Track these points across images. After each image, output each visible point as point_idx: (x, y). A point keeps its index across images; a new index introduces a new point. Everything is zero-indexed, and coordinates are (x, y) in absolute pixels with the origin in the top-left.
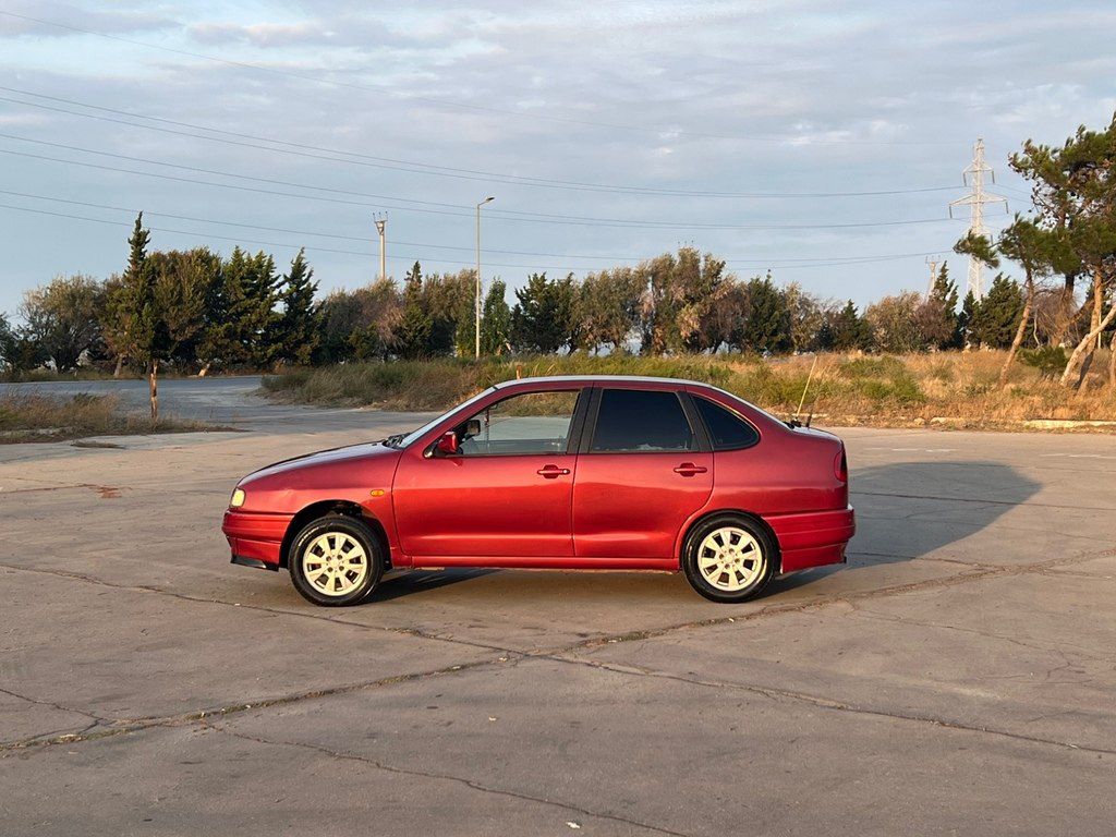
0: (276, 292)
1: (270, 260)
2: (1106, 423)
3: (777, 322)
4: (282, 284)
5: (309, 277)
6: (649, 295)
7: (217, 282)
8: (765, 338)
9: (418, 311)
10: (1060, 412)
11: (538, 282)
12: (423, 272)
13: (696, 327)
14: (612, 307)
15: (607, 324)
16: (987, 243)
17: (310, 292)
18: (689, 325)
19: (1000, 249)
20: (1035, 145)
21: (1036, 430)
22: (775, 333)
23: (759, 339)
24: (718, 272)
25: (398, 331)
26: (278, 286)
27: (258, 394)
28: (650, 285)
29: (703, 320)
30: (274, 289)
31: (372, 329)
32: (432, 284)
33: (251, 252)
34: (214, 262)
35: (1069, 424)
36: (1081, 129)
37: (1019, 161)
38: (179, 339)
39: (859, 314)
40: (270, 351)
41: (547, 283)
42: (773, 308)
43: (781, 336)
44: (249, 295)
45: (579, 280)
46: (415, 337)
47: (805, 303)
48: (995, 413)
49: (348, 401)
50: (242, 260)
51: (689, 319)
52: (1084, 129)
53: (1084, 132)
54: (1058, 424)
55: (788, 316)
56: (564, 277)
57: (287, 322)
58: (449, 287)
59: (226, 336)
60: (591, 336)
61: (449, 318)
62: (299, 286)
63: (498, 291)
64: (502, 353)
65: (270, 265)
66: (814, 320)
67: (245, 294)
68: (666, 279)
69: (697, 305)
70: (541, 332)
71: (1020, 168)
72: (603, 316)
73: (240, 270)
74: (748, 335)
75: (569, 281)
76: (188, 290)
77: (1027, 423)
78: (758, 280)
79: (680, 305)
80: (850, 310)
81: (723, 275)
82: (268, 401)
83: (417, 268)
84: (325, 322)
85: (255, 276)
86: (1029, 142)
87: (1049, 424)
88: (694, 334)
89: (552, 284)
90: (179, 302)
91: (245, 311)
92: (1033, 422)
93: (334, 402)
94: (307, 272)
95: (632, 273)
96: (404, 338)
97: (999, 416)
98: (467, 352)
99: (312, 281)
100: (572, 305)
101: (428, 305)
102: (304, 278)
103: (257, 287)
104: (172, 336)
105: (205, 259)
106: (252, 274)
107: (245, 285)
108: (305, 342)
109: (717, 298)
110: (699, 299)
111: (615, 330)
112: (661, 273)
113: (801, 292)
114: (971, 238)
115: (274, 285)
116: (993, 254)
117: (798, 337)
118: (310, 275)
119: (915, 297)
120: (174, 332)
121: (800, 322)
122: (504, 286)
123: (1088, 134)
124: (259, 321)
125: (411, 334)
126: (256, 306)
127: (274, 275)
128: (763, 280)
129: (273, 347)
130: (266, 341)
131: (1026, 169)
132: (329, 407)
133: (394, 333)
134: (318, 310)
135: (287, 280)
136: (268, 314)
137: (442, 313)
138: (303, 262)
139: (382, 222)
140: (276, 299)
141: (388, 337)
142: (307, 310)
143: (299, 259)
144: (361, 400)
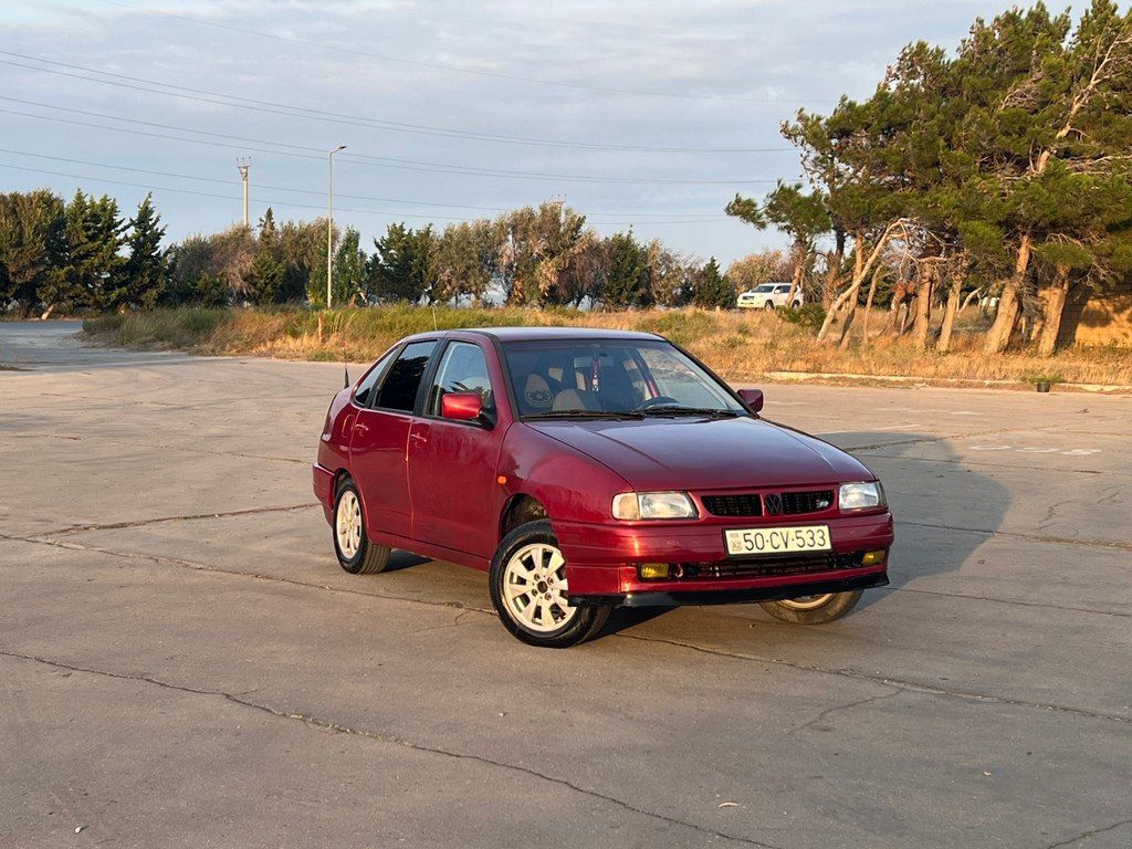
0: (121, 236)
1: (113, 204)
2: (834, 375)
3: (638, 277)
4: (128, 227)
5: (156, 222)
6: (509, 247)
7: (59, 224)
8: (625, 293)
9: (270, 259)
10: (798, 364)
11: (397, 232)
12: (276, 219)
13: (554, 280)
14: (471, 258)
15: (465, 276)
16: (755, 205)
17: (157, 236)
18: (547, 278)
19: (766, 212)
20: (808, 113)
21: (771, 381)
22: (635, 288)
23: (620, 293)
24: (579, 226)
25: (248, 278)
26: (123, 230)
27: (76, 337)
28: (510, 237)
29: (561, 273)
30: (119, 232)
31: (222, 275)
32: (288, 231)
33: (94, 196)
34: (55, 204)
35: (803, 376)
36: (844, 99)
37: (790, 127)
38: (19, 281)
39: (722, 272)
40: (114, 296)
41: (406, 232)
42: (634, 263)
43: (642, 291)
44: (92, 238)
45: (439, 231)
46: (266, 284)
47: (667, 259)
48: (742, 365)
49: (158, 345)
50: (84, 203)
51: (547, 273)
52: (846, 99)
53: (847, 102)
54: (793, 376)
55: (649, 271)
56: (422, 228)
57: (132, 267)
58: (302, 236)
59: (67, 279)
60: (449, 288)
61: (301, 265)
62: (145, 230)
63: (353, 240)
64: (356, 302)
65: (114, 208)
66: (675, 276)
67: (88, 237)
68: (525, 231)
69: (555, 259)
70: (398, 281)
71: (789, 134)
72: (461, 267)
73: (83, 212)
74: (609, 290)
75: (428, 232)
76: (29, 231)
77: (767, 375)
78: (620, 235)
79: (540, 258)
80: (712, 267)
81: (584, 228)
83: (269, 214)
84: (173, 266)
85: (100, 220)
86: (802, 110)
87: (786, 376)
88: (552, 289)
89: (410, 234)
90: (20, 244)
91: (86, 256)
92: (772, 374)
93: (145, 346)
94: (154, 216)
95: (492, 223)
96: (255, 285)
97: (745, 368)
98: (321, 301)
99: (159, 226)
100: (430, 256)
101: (281, 252)
102: (151, 223)
103: (101, 230)
104: (12, 279)
105: (47, 201)
106: (95, 218)
107: (88, 229)
108: (151, 287)
109: (576, 252)
110: (559, 252)
111: (472, 282)
112: (521, 226)
113: (663, 248)
114: (738, 201)
115: (119, 228)
116: (759, 217)
117: (658, 293)
118: (157, 220)
119: (777, 255)
120: (14, 274)
121: (662, 277)
122: (358, 235)
123: (850, 102)
124: (102, 265)
125: (262, 281)
126: (99, 249)
127: (117, 219)
128: (625, 235)
129: (117, 291)
130: (109, 286)
131: (795, 136)
132: (138, 350)
133: (245, 280)
134: (165, 255)
135: (133, 223)
136: (111, 258)
137: (294, 261)
138: (151, 206)
139: (246, 168)
140: (120, 243)
141: (238, 283)
142: (154, 254)
143: (146, 203)
144: (171, 343)
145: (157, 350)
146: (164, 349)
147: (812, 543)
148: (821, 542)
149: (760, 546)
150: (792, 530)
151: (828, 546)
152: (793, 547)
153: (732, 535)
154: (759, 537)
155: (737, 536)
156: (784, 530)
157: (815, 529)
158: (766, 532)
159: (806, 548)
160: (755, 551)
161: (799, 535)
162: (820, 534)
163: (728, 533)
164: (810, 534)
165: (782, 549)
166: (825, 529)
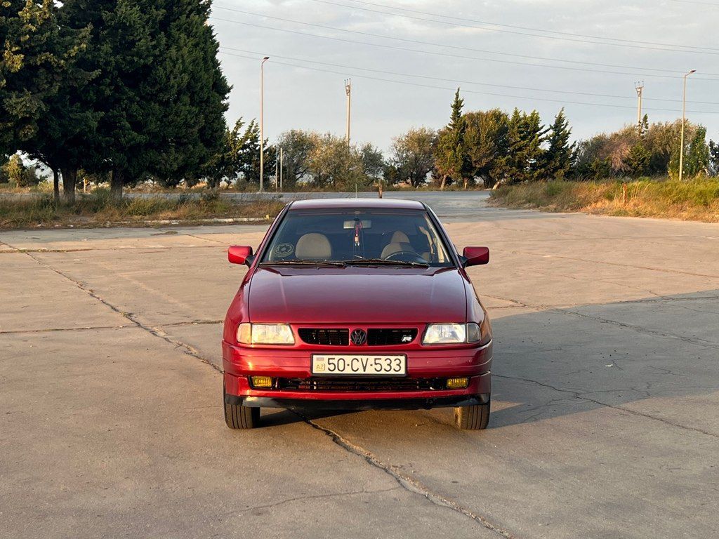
0: (544, 136)
1: (538, 116)
4: (548, 130)
5: (566, 126)
7: (503, 130)
9: (642, 148)
12: (650, 122)
17: (566, 136)
25: (627, 161)
26: (545, 132)
30: (541, 134)
31: (608, 159)
32: (656, 128)
33: (526, 111)
34: (502, 118)
38: (478, 166)
40: (536, 174)
44: (523, 138)
46: (639, 165)
50: (519, 116)
57: (549, 156)
58: (668, 131)
59: (507, 165)
61: (665, 151)
62: (559, 132)
63: (701, 133)
64: (703, 175)
65: (537, 119)
67: (520, 137)
73: (518, 123)
76: (483, 136)
82: (489, 205)
83: (645, 118)
85: (529, 127)
90: (478, 144)
91: (520, 149)
94: (565, 123)
98: (676, 175)
99: (567, 129)
102: (562, 127)
103: (529, 133)
104: (474, 165)
105: (497, 116)
106: (526, 125)
107: (522, 132)
108: (561, 168)
115: (542, 131)
118: (567, 124)
120: (475, 162)
122: (705, 130)
125: (636, 163)
126: (526, 145)
127: (540, 126)
129: (539, 171)
130: (534, 167)
133: (624, 162)
134: (571, 147)
135: (551, 128)
136: (534, 150)
137: (660, 149)
138: (563, 116)
139: (640, 88)
140: (541, 141)
141: (618, 164)
142: (564, 147)
143: (561, 114)
144: (534, 204)
145: (524, 208)
146: (529, 208)
147: (388, 368)
148: (397, 368)
149: (341, 369)
150: (371, 358)
151: (403, 372)
152: (370, 371)
153: (318, 359)
154: (341, 362)
155: (323, 359)
156: (364, 358)
157: (393, 358)
158: (348, 358)
159: (383, 372)
160: (336, 372)
161: (377, 361)
162: (398, 362)
163: (315, 357)
164: (388, 362)
165: (361, 372)
166: (403, 358)
